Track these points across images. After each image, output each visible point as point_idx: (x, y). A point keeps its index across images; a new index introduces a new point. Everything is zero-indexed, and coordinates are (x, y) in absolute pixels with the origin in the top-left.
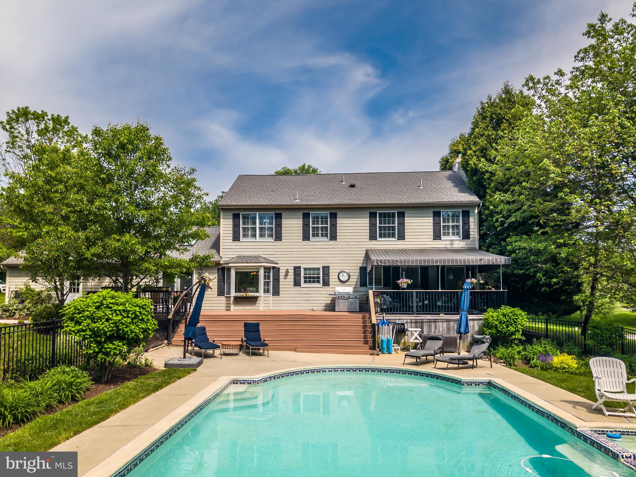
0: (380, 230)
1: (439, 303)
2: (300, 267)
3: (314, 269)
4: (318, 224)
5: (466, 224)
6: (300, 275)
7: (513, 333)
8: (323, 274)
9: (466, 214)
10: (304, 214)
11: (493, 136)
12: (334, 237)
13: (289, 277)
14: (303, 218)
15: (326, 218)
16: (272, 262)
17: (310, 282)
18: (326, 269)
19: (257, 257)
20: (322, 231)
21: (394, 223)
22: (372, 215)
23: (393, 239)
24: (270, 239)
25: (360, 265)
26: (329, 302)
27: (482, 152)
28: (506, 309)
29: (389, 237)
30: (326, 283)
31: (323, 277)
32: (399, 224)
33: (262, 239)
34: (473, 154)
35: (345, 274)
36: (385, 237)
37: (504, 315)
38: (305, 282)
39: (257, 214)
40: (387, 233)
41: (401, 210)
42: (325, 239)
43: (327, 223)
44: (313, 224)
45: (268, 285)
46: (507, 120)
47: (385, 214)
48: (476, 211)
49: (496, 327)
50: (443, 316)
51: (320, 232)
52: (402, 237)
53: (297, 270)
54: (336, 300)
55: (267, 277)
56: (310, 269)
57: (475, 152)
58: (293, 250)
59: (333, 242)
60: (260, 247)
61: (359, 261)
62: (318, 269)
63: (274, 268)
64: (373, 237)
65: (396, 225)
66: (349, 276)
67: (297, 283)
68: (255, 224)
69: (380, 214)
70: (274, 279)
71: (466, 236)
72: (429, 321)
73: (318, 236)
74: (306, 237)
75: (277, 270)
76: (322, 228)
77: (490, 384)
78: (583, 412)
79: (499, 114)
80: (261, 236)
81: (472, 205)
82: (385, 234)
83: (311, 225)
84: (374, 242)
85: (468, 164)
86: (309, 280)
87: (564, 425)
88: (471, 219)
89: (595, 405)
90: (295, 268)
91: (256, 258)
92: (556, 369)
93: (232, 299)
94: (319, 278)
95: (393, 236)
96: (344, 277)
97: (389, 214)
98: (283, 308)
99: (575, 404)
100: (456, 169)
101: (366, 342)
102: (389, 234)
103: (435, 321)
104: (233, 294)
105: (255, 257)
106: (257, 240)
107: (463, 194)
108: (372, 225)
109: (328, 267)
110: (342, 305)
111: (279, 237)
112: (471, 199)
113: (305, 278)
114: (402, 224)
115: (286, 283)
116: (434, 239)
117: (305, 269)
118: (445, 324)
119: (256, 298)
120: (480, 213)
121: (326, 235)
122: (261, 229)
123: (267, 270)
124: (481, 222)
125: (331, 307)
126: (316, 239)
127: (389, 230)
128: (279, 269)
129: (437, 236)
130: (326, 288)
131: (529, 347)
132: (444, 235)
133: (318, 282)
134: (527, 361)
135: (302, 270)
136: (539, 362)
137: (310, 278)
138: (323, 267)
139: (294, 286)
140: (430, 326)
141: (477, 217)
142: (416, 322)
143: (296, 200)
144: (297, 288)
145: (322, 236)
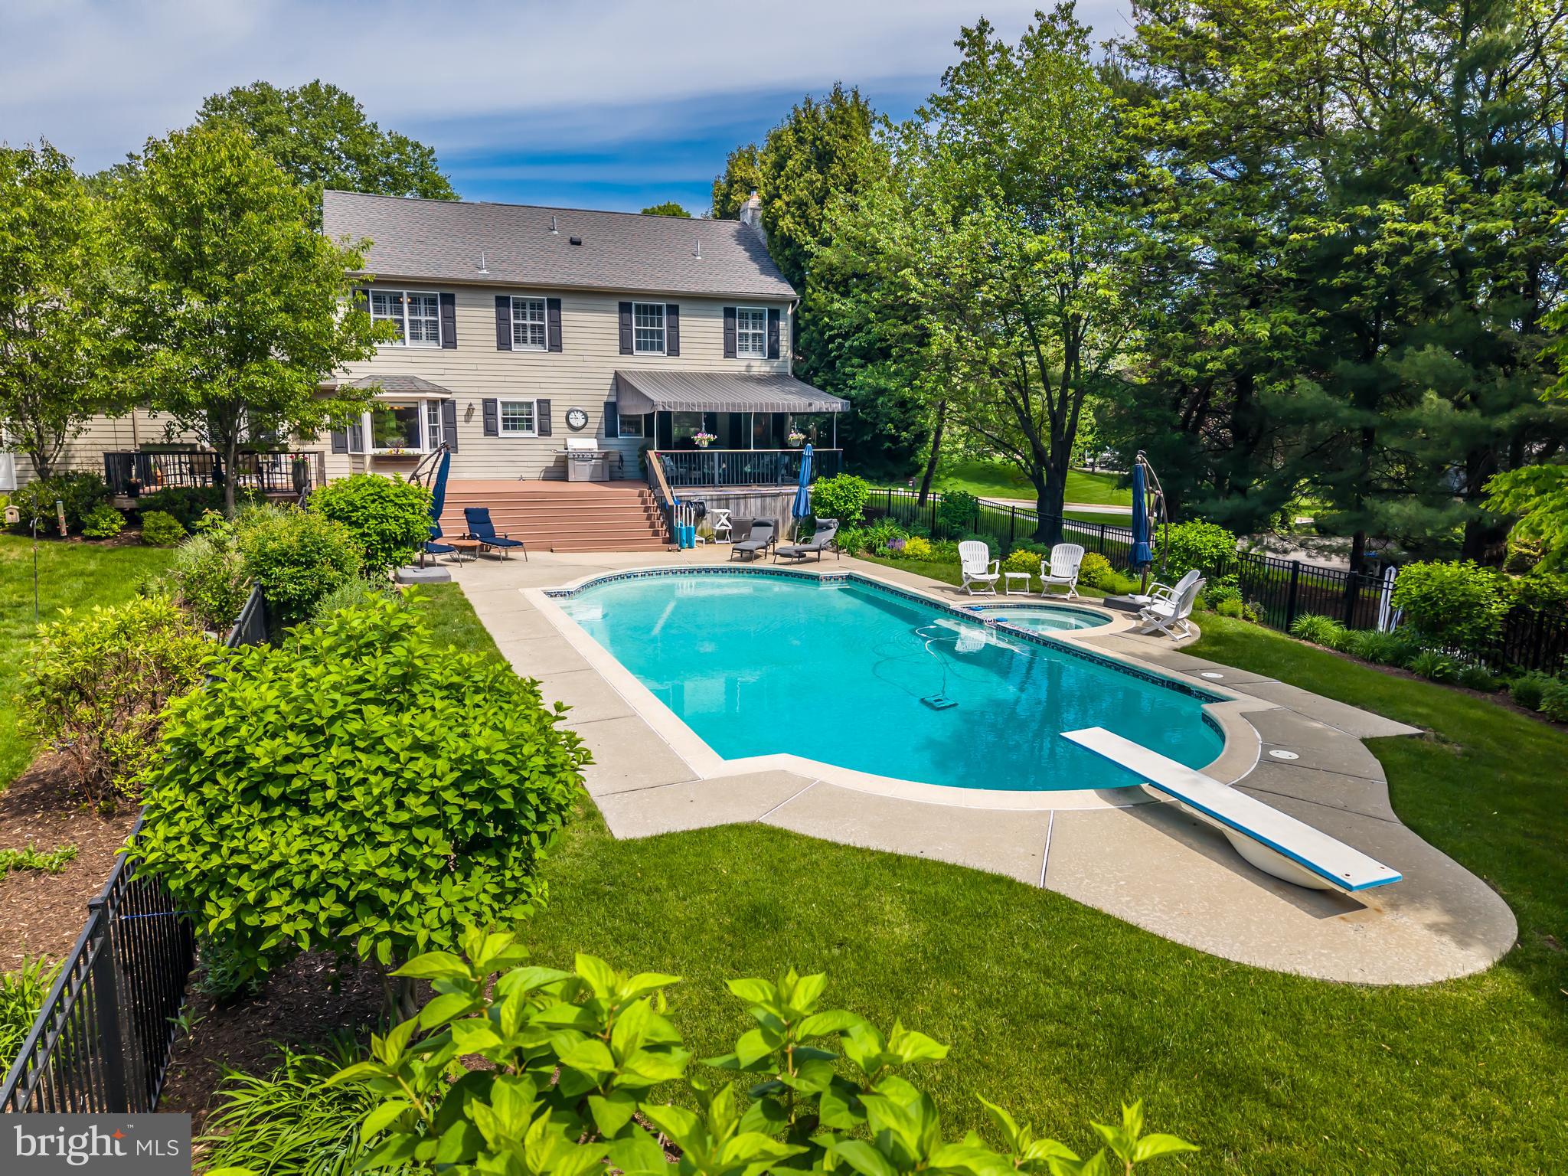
0: (638, 336)
1: (748, 469)
2: (495, 401)
3: (521, 404)
4: (524, 318)
5: (774, 331)
6: (496, 414)
7: (853, 513)
8: (540, 414)
9: (775, 315)
10: (498, 298)
11: (818, 184)
12: (556, 346)
13: (473, 418)
14: (497, 306)
15: (541, 307)
16: (441, 390)
17: (514, 428)
18: (544, 405)
19: (412, 380)
20: (533, 332)
21: (660, 325)
22: (624, 308)
23: (659, 353)
24: (433, 345)
25: (605, 399)
26: (551, 464)
27: (799, 208)
28: (844, 479)
29: (653, 349)
30: (545, 431)
31: (539, 420)
32: (669, 326)
33: (416, 345)
34: (784, 208)
35: (579, 415)
36: (646, 349)
37: (841, 487)
38: (506, 428)
39: (405, 292)
40: (651, 342)
41: (673, 302)
42: (538, 348)
43: (541, 318)
44: (516, 317)
45: (435, 433)
46: (840, 159)
47: (645, 306)
48: (789, 312)
49: (831, 504)
50: (756, 489)
51: (529, 335)
52: (674, 351)
53: (489, 405)
54: (570, 462)
55: (433, 418)
56: (513, 404)
57: (787, 204)
58: (480, 367)
59: (554, 356)
60: (414, 360)
61: (603, 392)
62: (530, 405)
63: (444, 401)
64: (625, 349)
65: (665, 328)
66: (586, 418)
67: (490, 430)
68: (401, 313)
69: (638, 306)
70: (445, 422)
71: (774, 354)
72: (738, 498)
73: (525, 341)
74: (503, 344)
75: (450, 406)
76: (533, 326)
77: (850, 578)
78: (951, 595)
79: (828, 143)
80: (415, 337)
81: (784, 301)
82: (646, 343)
83: (512, 321)
84: (627, 358)
85: (775, 225)
86: (511, 423)
87: (936, 605)
88: (782, 324)
89: (959, 588)
90: (486, 402)
91: (410, 383)
92: (908, 557)
93: (368, 460)
94: (530, 420)
95: (660, 348)
96: (577, 420)
97: (652, 307)
98: (465, 475)
99: (943, 589)
100: (747, 218)
101: (656, 533)
102: (652, 343)
103: (745, 497)
104: (370, 450)
105: (405, 378)
106: (408, 345)
107: (769, 279)
108: (624, 327)
109: (548, 402)
110: (580, 471)
111: (450, 343)
112: (782, 292)
113: (505, 420)
114: (674, 328)
115: (470, 431)
116: (726, 356)
117: (504, 404)
118: (759, 501)
119: (417, 458)
120: (795, 315)
121: (542, 341)
122: (414, 324)
123: (433, 403)
124: (797, 331)
125: (559, 471)
126: (523, 348)
127: (652, 337)
128: (454, 403)
129: (730, 352)
130: (546, 440)
131: (871, 530)
132: (741, 349)
133: (530, 428)
134: (871, 549)
135: (499, 406)
136: (886, 549)
137: (514, 420)
138: (539, 401)
139: (486, 435)
140: (738, 505)
141: (790, 322)
142: (719, 500)
143: (480, 269)
144: (491, 440)
145: (533, 341)
